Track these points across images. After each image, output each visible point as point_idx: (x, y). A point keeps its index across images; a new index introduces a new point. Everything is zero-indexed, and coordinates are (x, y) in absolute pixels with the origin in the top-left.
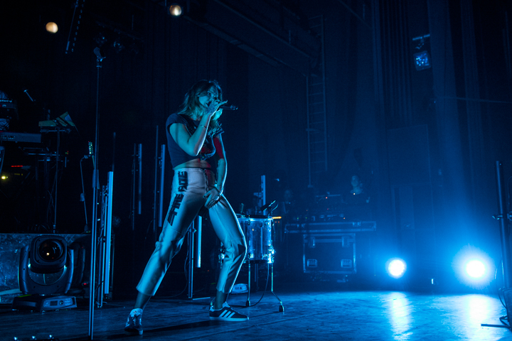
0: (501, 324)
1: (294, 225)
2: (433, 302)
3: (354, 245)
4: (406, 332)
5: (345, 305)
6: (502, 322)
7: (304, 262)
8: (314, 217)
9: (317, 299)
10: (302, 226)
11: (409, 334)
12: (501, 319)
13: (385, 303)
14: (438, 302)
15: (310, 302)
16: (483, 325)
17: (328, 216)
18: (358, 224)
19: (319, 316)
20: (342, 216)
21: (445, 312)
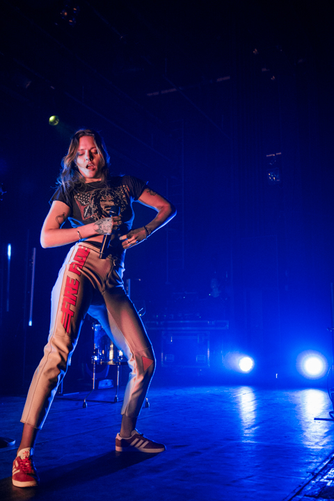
0: (330, 418)
1: (154, 322)
2: (277, 397)
3: (208, 342)
4: (254, 426)
5: (201, 400)
6: (331, 416)
7: (162, 357)
8: (172, 315)
9: (177, 394)
10: (161, 323)
11: (256, 428)
12: (330, 413)
13: (236, 398)
14: (281, 397)
15: (170, 397)
16: (315, 419)
17: (186, 315)
18: (213, 323)
19: (181, 411)
20: (198, 315)
21: (286, 407)
